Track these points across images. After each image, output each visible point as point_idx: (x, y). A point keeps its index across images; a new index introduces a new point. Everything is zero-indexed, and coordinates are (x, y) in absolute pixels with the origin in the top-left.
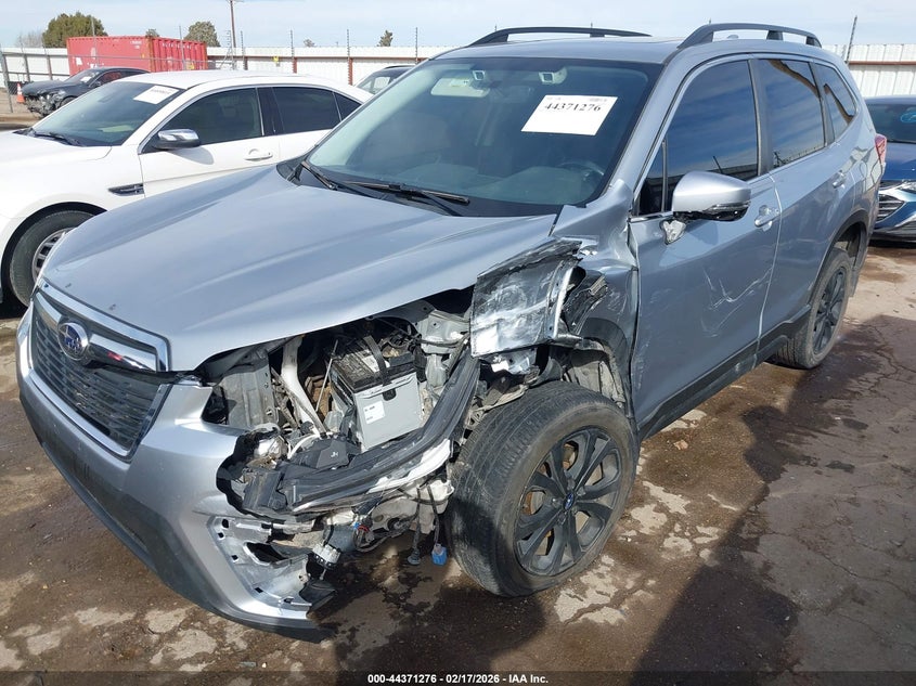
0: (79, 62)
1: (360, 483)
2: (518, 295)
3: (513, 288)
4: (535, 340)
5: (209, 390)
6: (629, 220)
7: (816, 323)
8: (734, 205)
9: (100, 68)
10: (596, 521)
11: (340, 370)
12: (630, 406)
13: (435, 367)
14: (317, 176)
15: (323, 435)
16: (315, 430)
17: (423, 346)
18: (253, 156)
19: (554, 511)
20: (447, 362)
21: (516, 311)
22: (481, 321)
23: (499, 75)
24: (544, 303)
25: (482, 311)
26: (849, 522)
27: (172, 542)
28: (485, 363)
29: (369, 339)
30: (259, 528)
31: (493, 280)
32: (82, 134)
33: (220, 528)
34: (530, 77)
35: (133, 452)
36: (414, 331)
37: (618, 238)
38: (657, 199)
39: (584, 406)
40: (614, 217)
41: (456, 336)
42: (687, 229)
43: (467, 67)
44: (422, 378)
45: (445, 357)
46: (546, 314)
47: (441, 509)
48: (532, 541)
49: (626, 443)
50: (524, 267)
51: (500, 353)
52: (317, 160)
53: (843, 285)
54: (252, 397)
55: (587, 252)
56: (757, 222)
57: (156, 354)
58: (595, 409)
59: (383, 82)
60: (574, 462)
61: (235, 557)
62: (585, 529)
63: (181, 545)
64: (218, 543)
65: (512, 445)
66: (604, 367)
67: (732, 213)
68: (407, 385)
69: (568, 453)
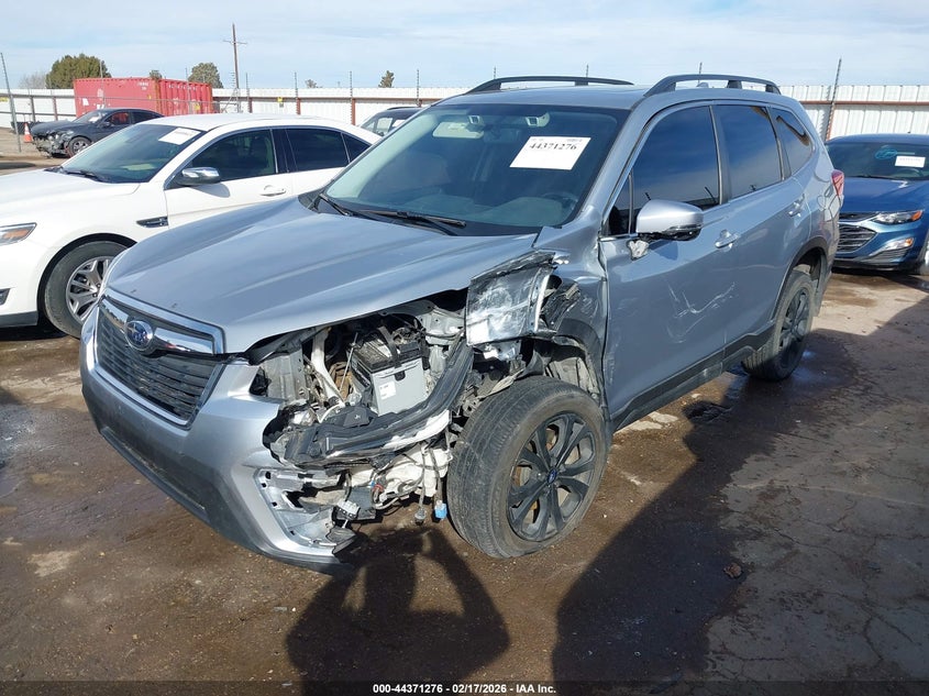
0: (85, 102)
1: (378, 438)
2: (504, 297)
3: (501, 290)
4: (519, 333)
5: (256, 368)
6: (599, 239)
7: (781, 338)
8: (689, 227)
9: (107, 109)
10: (576, 496)
11: (360, 357)
12: (604, 396)
13: (437, 356)
14: (334, 206)
15: (348, 405)
16: (340, 402)
17: (427, 338)
18: (268, 191)
19: (540, 483)
20: (446, 353)
21: (503, 308)
22: (474, 316)
23: (493, 120)
24: (526, 303)
25: (476, 309)
26: (799, 502)
27: (224, 493)
28: (478, 350)
29: (382, 329)
30: (296, 478)
31: (484, 282)
32: (112, 172)
33: (263, 480)
34: (518, 121)
35: (192, 421)
36: (420, 326)
37: (590, 255)
38: (625, 221)
39: (563, 393)
40: (586, 236)
41: (454, 330)
42: (651, 247)
43: (465, 112)
44: (426, 366)
45: (445, 348)
46: (528, 311)
47: (442, 474)
48: (522, 508)
49: (598, 427)
50: (508, 273)
51: (490, 343)
52: (333, 192)
53: (807, 304)
54: (287, 380)
55: (560, 262)
56: (718, 244)
57: (213, 340)
58: (572, 397)
59: (385, 123)
60: (555, 444)
61: (275, 504)
62: (566, 503)
63: (232, 494)
64: (262, 493)
65: (503, 424)
66: (581, 363)
67: (688, 233)
68: (414, 368)
69: (550, 436)
